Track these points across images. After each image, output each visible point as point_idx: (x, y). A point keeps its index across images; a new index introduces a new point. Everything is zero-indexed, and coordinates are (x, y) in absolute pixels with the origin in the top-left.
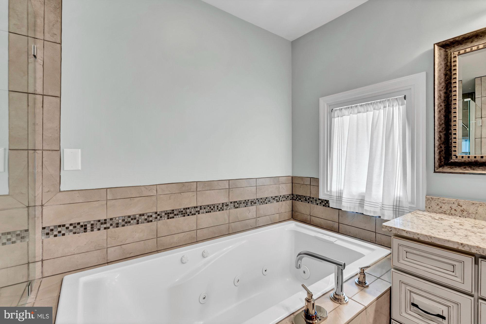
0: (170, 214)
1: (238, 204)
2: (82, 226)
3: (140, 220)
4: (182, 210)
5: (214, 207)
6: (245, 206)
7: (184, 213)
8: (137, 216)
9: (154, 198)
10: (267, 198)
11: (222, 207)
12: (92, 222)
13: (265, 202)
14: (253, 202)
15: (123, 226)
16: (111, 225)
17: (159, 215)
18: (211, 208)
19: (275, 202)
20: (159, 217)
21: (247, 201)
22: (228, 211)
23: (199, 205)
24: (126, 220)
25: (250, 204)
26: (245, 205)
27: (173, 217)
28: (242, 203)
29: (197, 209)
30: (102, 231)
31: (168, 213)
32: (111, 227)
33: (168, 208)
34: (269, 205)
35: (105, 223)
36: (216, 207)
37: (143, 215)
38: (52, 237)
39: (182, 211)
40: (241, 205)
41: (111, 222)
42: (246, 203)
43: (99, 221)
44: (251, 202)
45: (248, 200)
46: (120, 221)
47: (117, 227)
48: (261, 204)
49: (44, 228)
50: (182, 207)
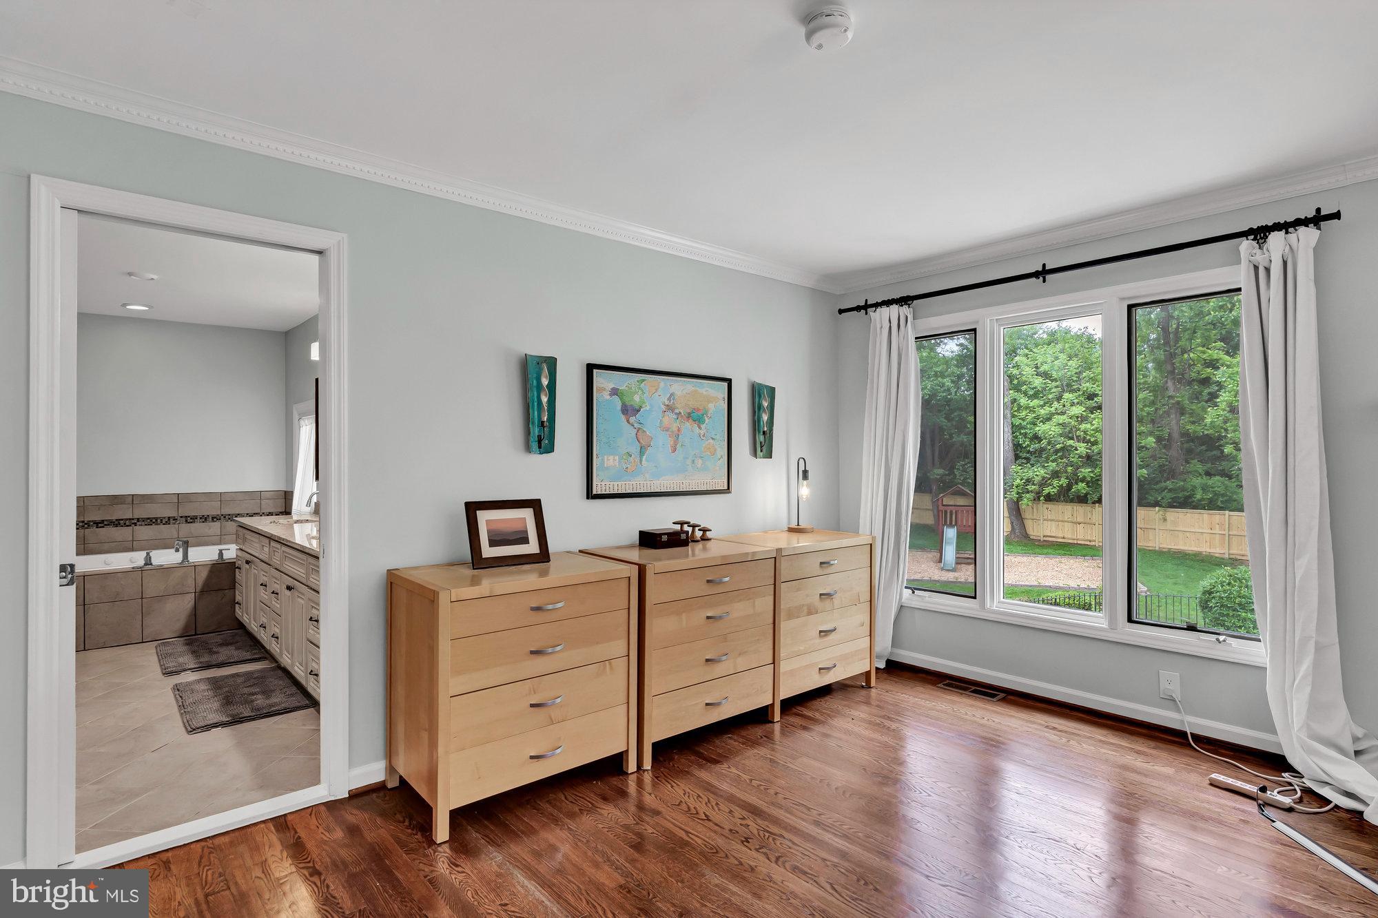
0: (100, 524)
1: (191, 518)
4: (114, 520)
5: (156, 520)
6: (203, 522)
7: (117, 524)
11: (168, 521)
14: (215, 518)
18: (152, 521)
20: (86, 526)
21: (205, 516)
22: (177, 526)
23: (136, 516)
25: (211, 520)
27: (103, 527)
28: (198, 518)
29: (133, 521)
31: (97, 523)
33: (98, 518)
36: (159, 520)
39: (114, 522)
40: (196, 520)
42: (205, 519)
44: (212, 518)
45: (208, 516)
50: (114, 518)
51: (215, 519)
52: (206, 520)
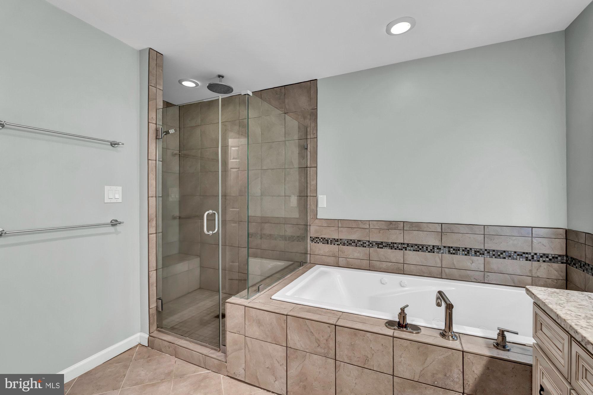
0: (380, 245)
1: (454, 250)
2: (326, 240)
3: (358, 245)
4: (390, 243)
5: (423, 247)
6: (466, 255)
7: (392, 247)
8: (356, 241)
9: (368, 231)
10: (504, 252)
11: (433, 249)
12: (331, 239)
13: (501, 256)
14: (478, 252)
15: (348, 245)
16: (341, 243)
17: (371, 244)
18: (419, 248)
19: (521, 259)
20: (371, 245)
21: (468, 249)
22: (440, 255)
23: (406, 242)
24: (349, 242)
25: (473, 253)
26: (466, 253)
27: (382, 248)
28: (461, 250)
29: (403, 246)
30: (336, 246)
31: (378, 244)
32: (341, 245)
33: (379, 240)
34: (508, 261)
35: (338, 241)
36: (425, 248)
37: (360, 241)
38: (314, 242)
39: (390, 245)
40: (458, 252)
41: (340, 241)
42: (467, 251)
43: (334, 239)
44: (475, 251)
45: (471, 249)
46: (346, 242)
47: (344, 245)
48: (494, 257)
49: (311, 237)
50: (390, 241)
51: (478, 254)
52: (468, 253)
